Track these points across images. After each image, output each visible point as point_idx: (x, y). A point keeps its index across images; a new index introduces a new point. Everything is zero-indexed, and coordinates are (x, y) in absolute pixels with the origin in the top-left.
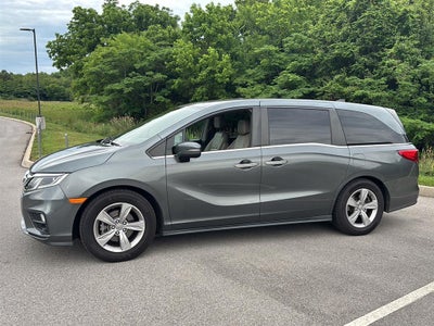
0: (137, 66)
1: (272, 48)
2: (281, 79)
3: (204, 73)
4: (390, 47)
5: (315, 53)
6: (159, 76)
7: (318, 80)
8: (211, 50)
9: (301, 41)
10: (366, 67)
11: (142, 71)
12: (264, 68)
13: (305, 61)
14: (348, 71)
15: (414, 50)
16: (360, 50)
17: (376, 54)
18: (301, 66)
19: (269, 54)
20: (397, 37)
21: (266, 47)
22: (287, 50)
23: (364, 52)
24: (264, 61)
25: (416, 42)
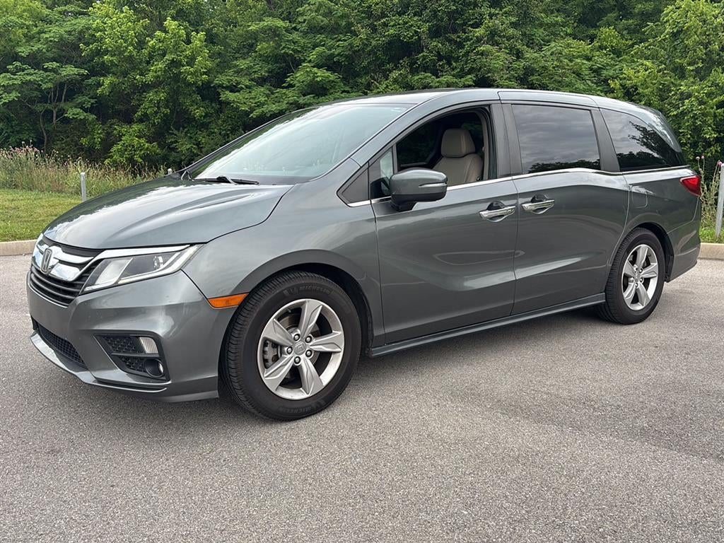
0: (23, 51)
1: (280, 23)
2: (300, 76)
3: (161, 65)
4: (477, 25)
5: (355, 34)
6: (70, 71)
7: (363, 80)
8: (170, 24)
9: (329, 13)
10: (440, 58)
11: (35, 61)
12: (266, 59)
13: (339, 46)
14: (411, 65)
15: (511, 31)
16: (429, 29)
17: (454, 37)
18: (332, 56)
19: (274, 33)
20: (485, 10)
21: (268, 22)
22: (304, 27)
23: (435, 33)
24: (263, 47)
25: (514, 19)
